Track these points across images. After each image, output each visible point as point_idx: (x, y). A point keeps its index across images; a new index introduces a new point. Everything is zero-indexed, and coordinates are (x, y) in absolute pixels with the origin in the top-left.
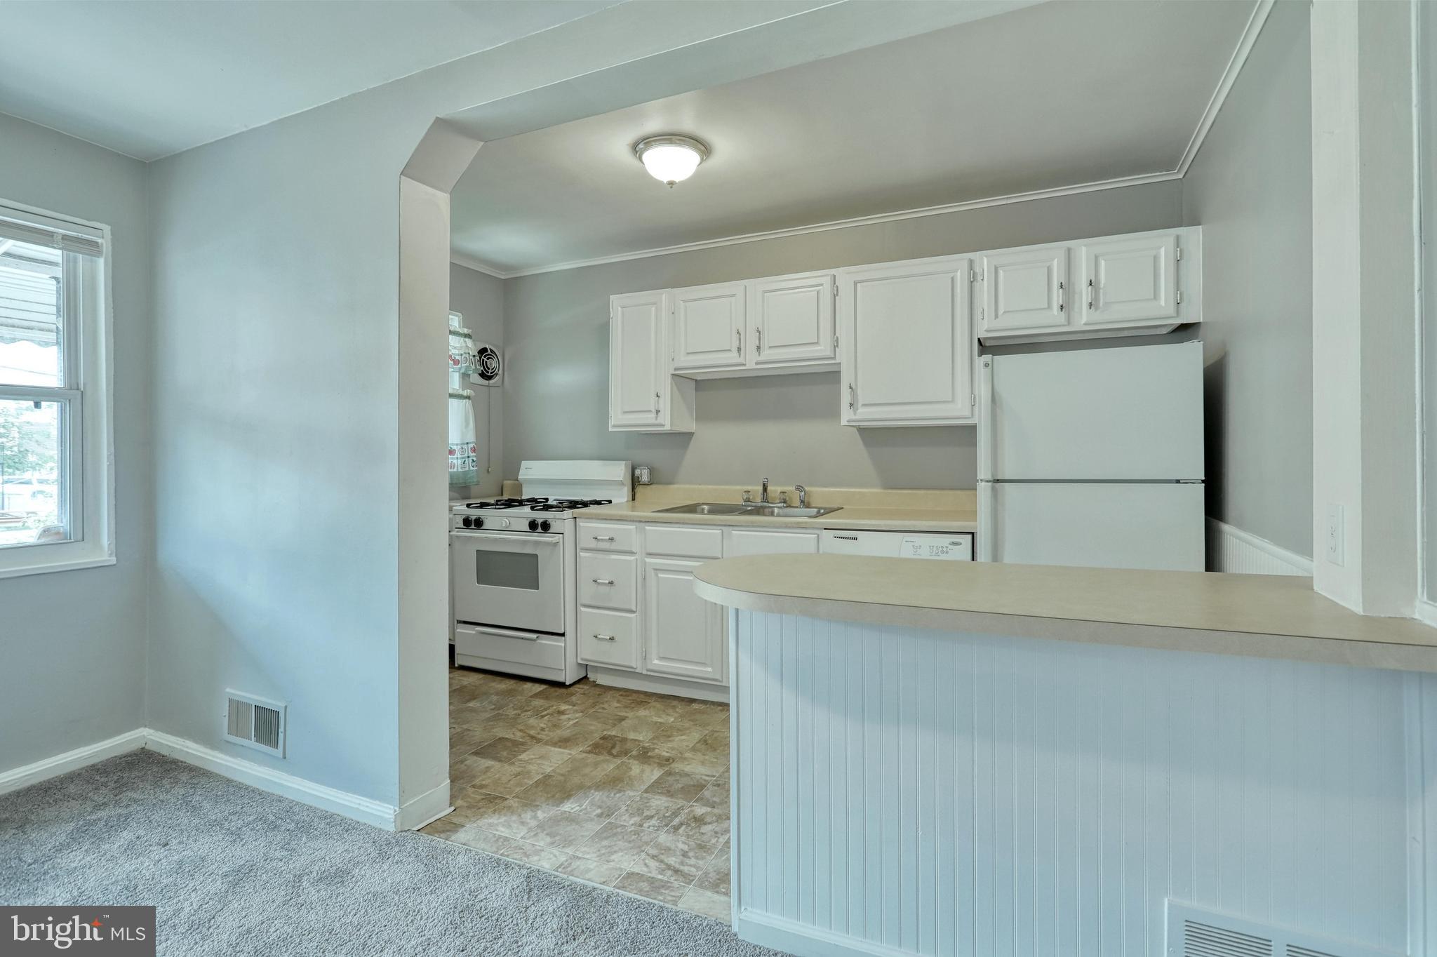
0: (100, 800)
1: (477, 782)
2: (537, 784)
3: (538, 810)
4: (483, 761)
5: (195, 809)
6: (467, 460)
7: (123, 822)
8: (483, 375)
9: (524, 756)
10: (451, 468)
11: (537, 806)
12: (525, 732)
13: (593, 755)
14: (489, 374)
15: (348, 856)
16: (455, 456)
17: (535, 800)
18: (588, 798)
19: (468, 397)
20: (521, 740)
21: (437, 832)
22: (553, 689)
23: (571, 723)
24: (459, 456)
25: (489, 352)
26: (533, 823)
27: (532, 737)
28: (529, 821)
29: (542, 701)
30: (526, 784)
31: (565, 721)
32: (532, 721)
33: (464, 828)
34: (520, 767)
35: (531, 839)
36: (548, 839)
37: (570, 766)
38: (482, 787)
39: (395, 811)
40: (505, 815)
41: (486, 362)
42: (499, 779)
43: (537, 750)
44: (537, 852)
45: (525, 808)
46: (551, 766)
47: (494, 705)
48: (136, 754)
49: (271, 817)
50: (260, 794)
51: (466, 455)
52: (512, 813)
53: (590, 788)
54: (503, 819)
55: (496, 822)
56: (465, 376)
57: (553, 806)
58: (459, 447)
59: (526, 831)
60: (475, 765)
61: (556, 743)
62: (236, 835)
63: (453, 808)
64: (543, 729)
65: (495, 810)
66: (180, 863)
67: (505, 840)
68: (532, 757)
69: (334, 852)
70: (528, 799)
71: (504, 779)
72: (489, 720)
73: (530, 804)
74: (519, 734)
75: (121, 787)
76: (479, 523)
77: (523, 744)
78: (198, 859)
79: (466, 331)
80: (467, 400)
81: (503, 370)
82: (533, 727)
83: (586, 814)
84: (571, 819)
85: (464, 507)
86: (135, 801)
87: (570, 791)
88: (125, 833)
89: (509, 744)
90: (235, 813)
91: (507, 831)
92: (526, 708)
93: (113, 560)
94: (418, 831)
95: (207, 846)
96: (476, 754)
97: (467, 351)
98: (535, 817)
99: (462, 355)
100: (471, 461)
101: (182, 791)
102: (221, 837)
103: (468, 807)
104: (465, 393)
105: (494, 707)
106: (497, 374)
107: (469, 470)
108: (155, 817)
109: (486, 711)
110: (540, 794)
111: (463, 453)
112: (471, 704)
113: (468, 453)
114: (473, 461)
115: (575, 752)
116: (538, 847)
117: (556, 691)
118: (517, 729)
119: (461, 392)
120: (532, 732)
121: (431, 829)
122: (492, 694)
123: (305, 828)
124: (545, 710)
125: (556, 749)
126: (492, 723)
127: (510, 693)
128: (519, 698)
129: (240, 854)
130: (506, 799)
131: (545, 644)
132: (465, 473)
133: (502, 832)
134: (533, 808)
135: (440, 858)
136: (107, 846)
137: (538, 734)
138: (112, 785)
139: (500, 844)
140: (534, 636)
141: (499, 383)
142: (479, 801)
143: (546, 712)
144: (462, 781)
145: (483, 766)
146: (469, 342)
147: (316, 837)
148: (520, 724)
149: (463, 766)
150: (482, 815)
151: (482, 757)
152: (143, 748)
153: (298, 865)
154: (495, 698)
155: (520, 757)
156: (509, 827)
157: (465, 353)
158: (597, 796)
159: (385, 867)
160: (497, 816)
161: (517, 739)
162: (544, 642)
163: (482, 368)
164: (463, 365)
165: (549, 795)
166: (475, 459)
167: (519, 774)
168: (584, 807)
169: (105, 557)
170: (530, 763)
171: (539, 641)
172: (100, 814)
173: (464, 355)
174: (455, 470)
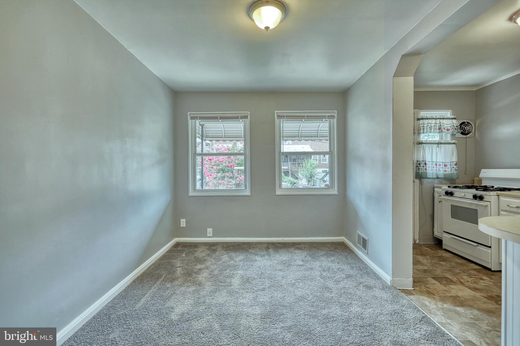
0: (331, 249)
1: (428, 286)
2: (451, 297)
3: (445, 304)
4: (434, 281)
5: (347, 259)
6: (452, 169)
7: (333, 255)
8: (462, 133)
9: (452, 286)
10: (445, 172)
11: (446, 303)
12: (459, 279)
13: (486, 299)
14: (466, 133)
15: (374, 284)
16: (447, 167)
17: (446, 301)
18: (471, 310)
19: (454, 143)
20: (455, 281)
21: (405, 292)
22: (485, 270)
23: (485, 284)
24: (449, 167)
25: (466, 123)
26: (440, 306)
27: (461, 282)
28: (439, 305)
29: (476, 272)
30: (446, 294)
31: (482, 283)
32: (465, 277)
33: (414, 296)
34: (448, 289)
35: (436, 310)
36: (443, 314)
37: (471, 298)
38: (428, 288)
39: (391, 279)
40: (431, 299)
41: (464, 128)
42: (437, 289)
43: (461, 287)
44: (435, 315)
45: (440, 301)
46: (462, 294)
47: (452, 266)
48: (341, 243)
49: (362, 268)
50: (362, 261)
51: (452, 167)
52: (434, 300)
53: (475, 308)
54: (429, 300)
55: (426, 299)
56: (453, 135)
57: (452, 306)
58: (449, 164)
59: (436, 307)
60: (430, 281)
61: (471, 288)
62: (352, 268)
63: (413, 289)
64: (468, 281)
65: (428, 296)
66: (339, 268)
67: (425, 305)
68: (456, 288)
69: (372, 282)
70: (444, 299)
71: (439, 289)
72: (445, 270)
73: (443, 301)
74: (455, 279)
75: (336, 248)
76: (451, 194)
77: (454, 282)
78: (343, 269)
79: (453, 117)
80: (453, 145)
81: (475, 130)
82: (464, 279)
83: (465, 315)
84: (457, 313)
85: (447, 187)
86: (337, 252)
87: (464, 305)
88: (332, 258)
89: (449, 280)
90: (354, 263)
91: (428, 304)
92: (465, 272)
93: (337, 193)
94: (399, 289)
95: (345, 267)
96: (433, 278)
97: (453, 125)
98: (443, 305)
99: (451, 127)
100: (454, 169)
101: (346, 254)
102: (349, 267)
103: (419, 291)
104: (452, 142)
105: (451, 266)
106: (471, 132)
107: (454, 173)
108: (339, 257)
109: (446, 267)
110: (450, 300)
111: (451, 166)
112: (441, 263)
113: (453, 166)
114: (455, 169)
115: (478, 294)
116: (437, 313)
117: (486, 271)
118: (456, 277)
119: (450, 142)
120: (462, 281)
121: (403, 291)
122: (453, 262)
123: (368, 274)
124: (475, 275)
125: (469, 290)
126: (446, 271)
127: (462, 264)
128: (465, 267)
129: (351, 272)
130: (435, 295)
131: (481, 249)
132: (452, 174)
133: (426, 303)
134: (444, 303)
135: (399, 297)
136: (329, 259)
137: (465, 282)
138: (334, 247)
139: (423, 306)
140: (475, 244)
141: (473, 136)
142: (424, 291)
143: (474, 276)
144: (422, 283)
145: (433, 283)
146: (454, 121)
147: (369, 277)
148: (458, 276)
149: (425, 279)
150: (422, 295)
151: (434, 280)
152: (343, 242)
153: (362, 280)
154: (453, 264)
155: (450, 286)
156: (430, 303)
157: (452, 126)
158: (476, 312)
159: (382, 292)
160: (428, 298)
161: (453, 280)
162: (480, 248)
163: (462, 131)
164: (451, 131)
165: (454, 302)
166: (456, 168)
167: (446, 291)
168: (466, 312)
169: (336, 192)
170: (453, 290)
171: (478, 247)
172: (330, 252)
173: (452, 127)
174: (447, 172)
